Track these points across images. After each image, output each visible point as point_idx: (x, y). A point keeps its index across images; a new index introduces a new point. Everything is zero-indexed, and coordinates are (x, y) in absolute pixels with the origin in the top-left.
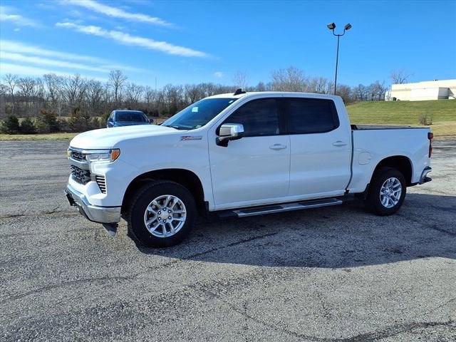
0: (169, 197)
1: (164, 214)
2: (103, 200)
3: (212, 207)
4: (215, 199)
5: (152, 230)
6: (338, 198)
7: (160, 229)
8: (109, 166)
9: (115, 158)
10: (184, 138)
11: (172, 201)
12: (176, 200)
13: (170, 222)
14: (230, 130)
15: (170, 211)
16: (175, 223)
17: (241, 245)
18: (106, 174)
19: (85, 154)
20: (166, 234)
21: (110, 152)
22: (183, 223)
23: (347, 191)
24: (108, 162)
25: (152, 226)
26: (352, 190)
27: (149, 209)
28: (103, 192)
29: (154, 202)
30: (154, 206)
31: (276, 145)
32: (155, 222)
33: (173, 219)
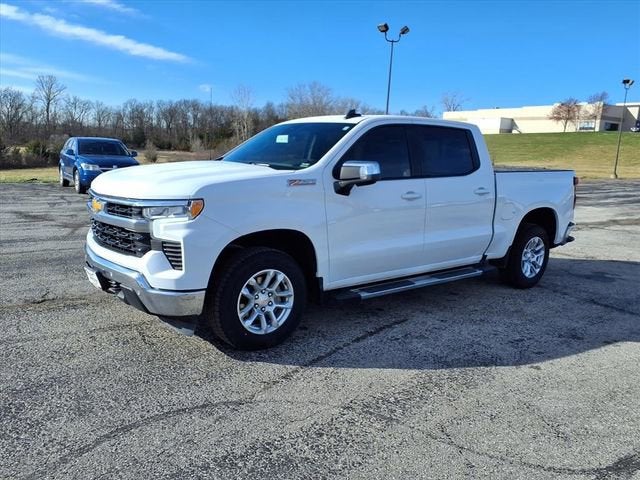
0: (272, 272)
1: (262, 299)
2: (177, 281)
3: (327, 285)
4: (330, 275)
5: (247, 324)
6: (475, 266)
7: (257, 323)
8: (188, 226)
9: (197, 213)
10: (292, 182)
11: (274, 279)
12: (281, 277)
13: (271, 310)
14: (358, 173)
15: (271, 294)
16: (278, 311)
17: (371, 340)
18: (185, 239)
19: (141, 208)
20: (266, 329)
21: (189, 204)
22: (289, 311)
23: (484, 257)
24: (185, 220)
25: (246, 318)
26: (490, 255)
27: (244, 291)
28: (174, 267)
29: (252, 281)
30: (249, 287)
31: (408, 193)
32: (251, 312)
33: (275, 306)
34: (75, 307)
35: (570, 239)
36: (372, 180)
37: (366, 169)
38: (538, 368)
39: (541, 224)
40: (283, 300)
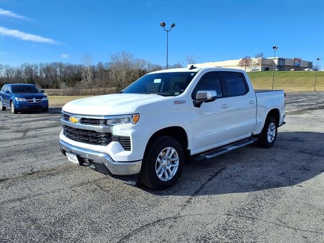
0: (169, 148)
1: (165, 162)
2: (129, 156)
3: (192, 153)
4: (194, 148)
5: (160, 176)
6: (249, 139)
7: (164, 176)
8: (133, 128)
9: (135, 121)
10: (176, 102)
11: (170, 152)
12: (173, 151)
13: (169, 168)
14: (206, 95)
15: (168, 160)
16: (172, 168)
18: (132, 135)
19: (106, 120)
20: (168, 178)
21: (133, 116)
22: (177, 168)
23: (253, 134)
24: (130, 125)
25: (159, 173)
26: (255, 133)
27: (158, 159)
28: (125, 149)
29: (161, 154)
30: (160, 157)
31: (224, 105)
32: (161, 170)
33: (171, 166)
34: (52, 175)
35: (284, 123)
36: (213, 99)
37: (210, 94)
38: (301, 186)
39: (274, 116)
40: (173, 163)
